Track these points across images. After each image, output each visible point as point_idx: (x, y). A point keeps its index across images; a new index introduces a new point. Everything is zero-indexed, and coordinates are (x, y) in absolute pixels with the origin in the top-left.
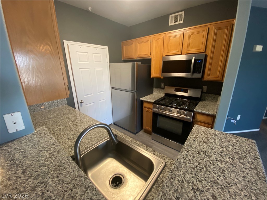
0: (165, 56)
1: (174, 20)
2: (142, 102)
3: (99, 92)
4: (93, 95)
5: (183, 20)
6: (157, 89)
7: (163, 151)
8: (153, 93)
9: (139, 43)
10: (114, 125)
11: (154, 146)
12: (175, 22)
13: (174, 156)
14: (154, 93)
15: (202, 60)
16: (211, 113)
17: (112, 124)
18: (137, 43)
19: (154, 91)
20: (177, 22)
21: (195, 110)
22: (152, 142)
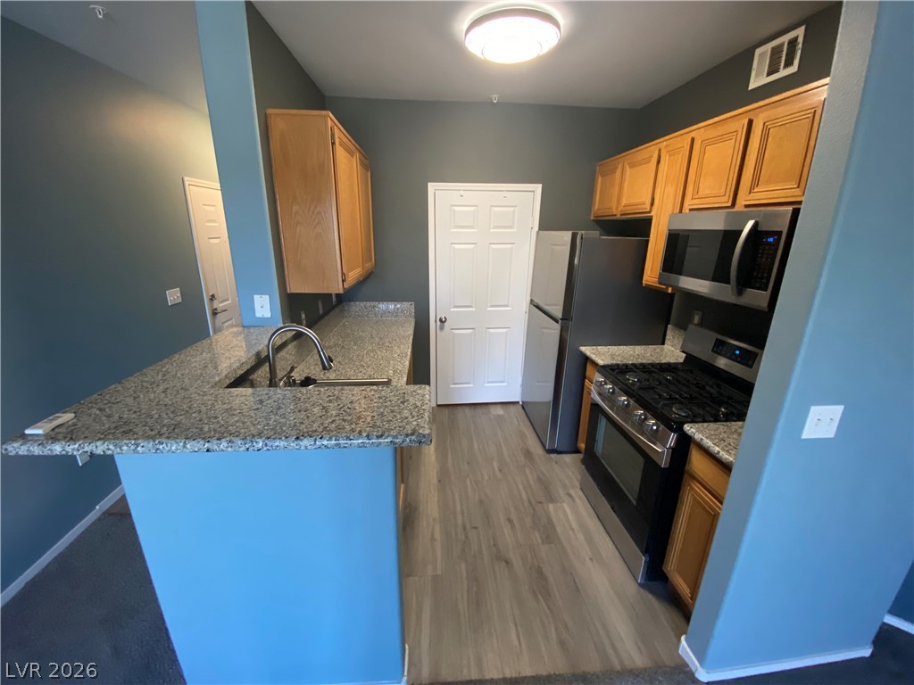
0: (687, 211)
1: (767, 67)
2: (586, 359)
3: (492, 306)
4: (473, 309)
5: (796, 62)
6: (677, 332)
7: (575, 526)
8: (663, 343)
9: (632, 165)
10: (521, 407)
11: (565, 505)
12: (769, 74)
13: (591, 559)
14: (666, 346)
15: (779, 233)
16: (725, 456)
17: (518, 402)
18: (627, 166)
19: (667, 337)
20: (777, 71)
21: (686, 426)
22: (572, 492)
